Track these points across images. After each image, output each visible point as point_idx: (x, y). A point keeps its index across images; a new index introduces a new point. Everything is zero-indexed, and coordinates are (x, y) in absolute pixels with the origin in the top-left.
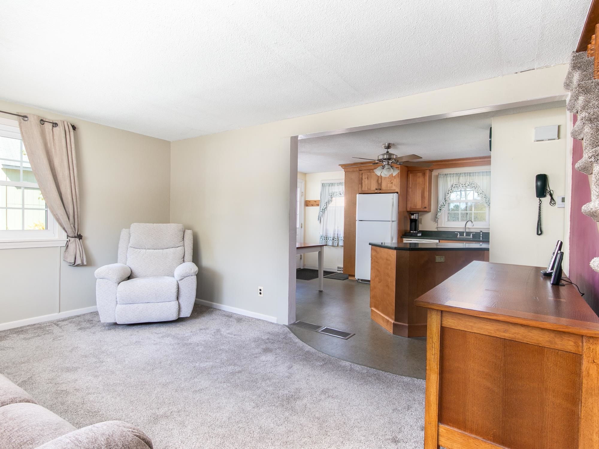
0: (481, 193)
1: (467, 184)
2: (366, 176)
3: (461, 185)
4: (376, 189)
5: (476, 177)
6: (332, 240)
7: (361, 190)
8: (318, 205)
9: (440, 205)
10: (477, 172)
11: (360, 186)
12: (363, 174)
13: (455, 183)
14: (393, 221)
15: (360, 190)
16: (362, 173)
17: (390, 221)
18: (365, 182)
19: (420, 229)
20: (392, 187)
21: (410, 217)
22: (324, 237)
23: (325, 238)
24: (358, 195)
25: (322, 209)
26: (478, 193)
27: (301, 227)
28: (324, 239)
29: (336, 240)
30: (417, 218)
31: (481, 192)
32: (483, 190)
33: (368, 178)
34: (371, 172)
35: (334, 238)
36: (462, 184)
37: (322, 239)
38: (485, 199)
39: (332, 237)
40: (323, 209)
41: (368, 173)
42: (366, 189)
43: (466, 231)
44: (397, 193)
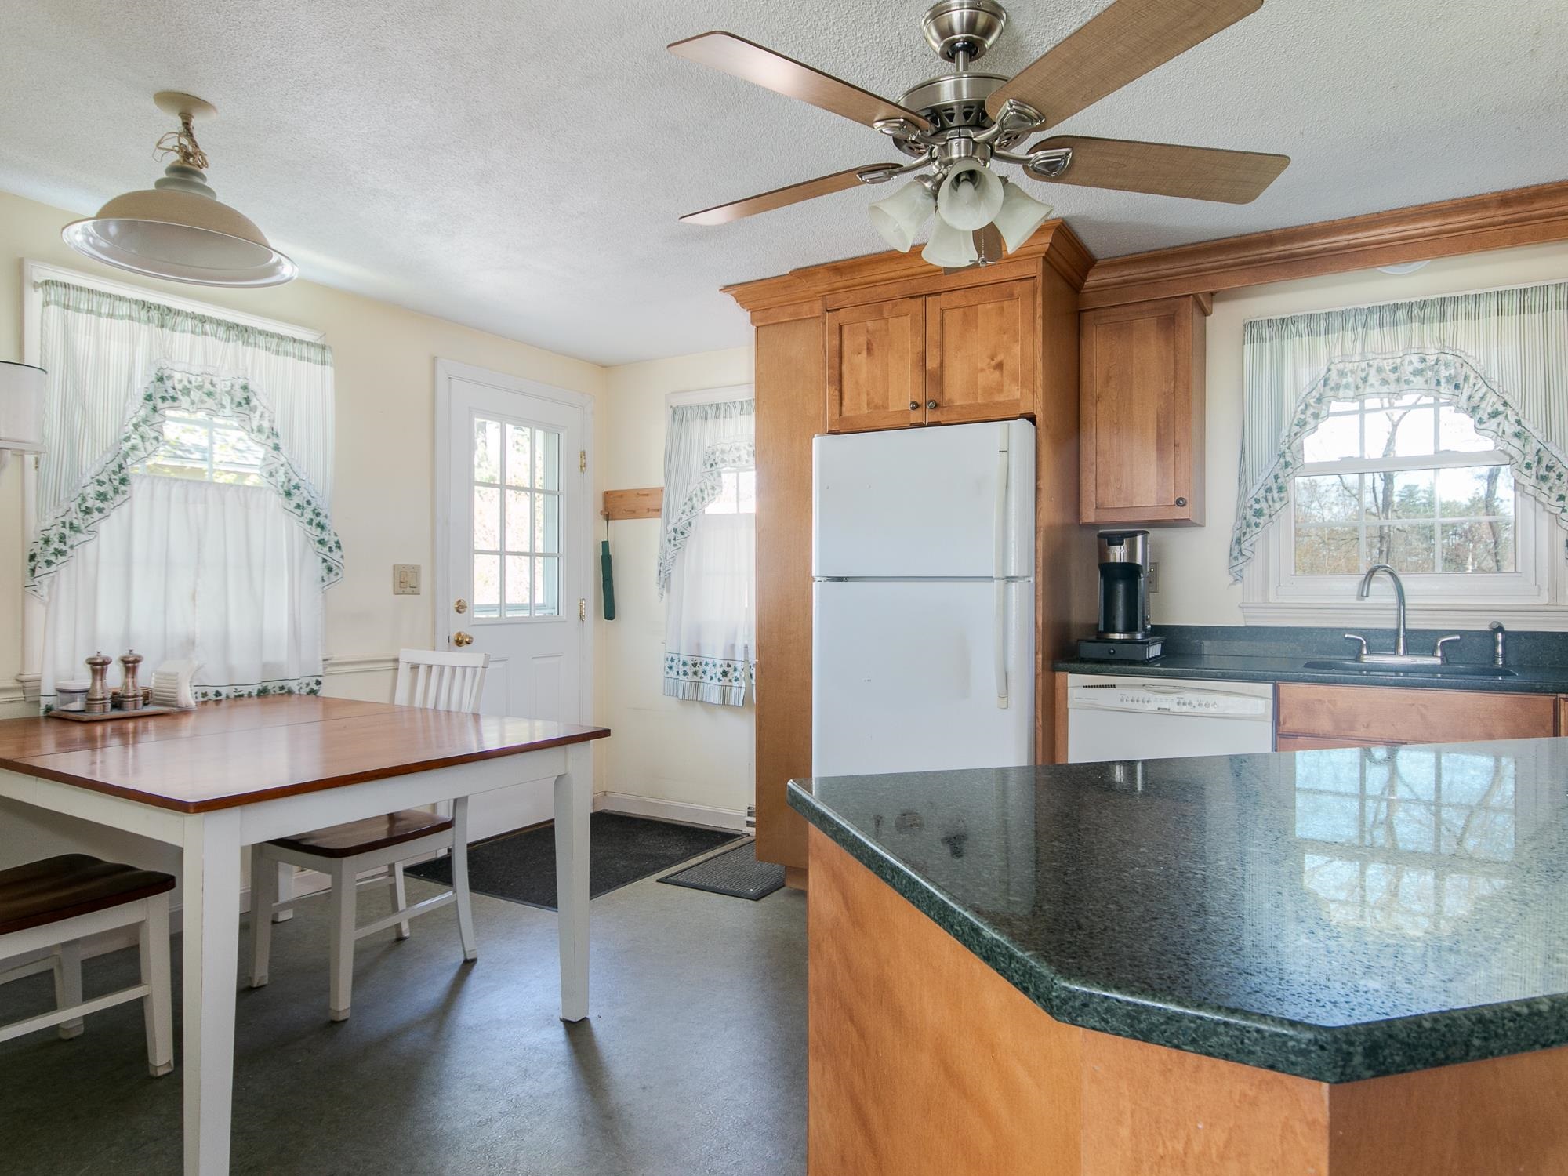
0: (1495, 414)
1: (1411, 369)
2: (862, 340)
3: (1373, 371)
4: (913, 403)
5: (1461, 322)
6: (719, 676)
7: (837, 417)
8: (658, 510)
9: (1257, 487)
10: (1467, 297)
11: (831, 391)
12: (846, 329)
13: (1340, 366)
14: (1009, 579)
15: (832, 412)
16: (841, 327)
17: (991, 578)
18: (859, 367)
19: (1154, 620)
20: (999, 388)
21: (1103, 553)
22: (684, 664)
23: (687, 668)
24: (819, 443)
25: (670, 528)
26: (1474, 410)
27: (581, 617)
28: (685, 674)
29: (737, 679)
30: (1139, 562)
31: (1491, 403)
32: (1506, 397)
33: (869, 350)
34: (886, 315)
35: (729, 666)
36: (1379, 370)
37: (673, 674)
38: (1516, 442)
39: (719, 663)
40: (675, 531)
41: (869, 324)
42: (865, 410)
43: (1408, 627)
44: (1032, 419)
